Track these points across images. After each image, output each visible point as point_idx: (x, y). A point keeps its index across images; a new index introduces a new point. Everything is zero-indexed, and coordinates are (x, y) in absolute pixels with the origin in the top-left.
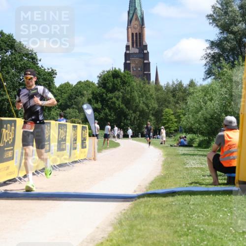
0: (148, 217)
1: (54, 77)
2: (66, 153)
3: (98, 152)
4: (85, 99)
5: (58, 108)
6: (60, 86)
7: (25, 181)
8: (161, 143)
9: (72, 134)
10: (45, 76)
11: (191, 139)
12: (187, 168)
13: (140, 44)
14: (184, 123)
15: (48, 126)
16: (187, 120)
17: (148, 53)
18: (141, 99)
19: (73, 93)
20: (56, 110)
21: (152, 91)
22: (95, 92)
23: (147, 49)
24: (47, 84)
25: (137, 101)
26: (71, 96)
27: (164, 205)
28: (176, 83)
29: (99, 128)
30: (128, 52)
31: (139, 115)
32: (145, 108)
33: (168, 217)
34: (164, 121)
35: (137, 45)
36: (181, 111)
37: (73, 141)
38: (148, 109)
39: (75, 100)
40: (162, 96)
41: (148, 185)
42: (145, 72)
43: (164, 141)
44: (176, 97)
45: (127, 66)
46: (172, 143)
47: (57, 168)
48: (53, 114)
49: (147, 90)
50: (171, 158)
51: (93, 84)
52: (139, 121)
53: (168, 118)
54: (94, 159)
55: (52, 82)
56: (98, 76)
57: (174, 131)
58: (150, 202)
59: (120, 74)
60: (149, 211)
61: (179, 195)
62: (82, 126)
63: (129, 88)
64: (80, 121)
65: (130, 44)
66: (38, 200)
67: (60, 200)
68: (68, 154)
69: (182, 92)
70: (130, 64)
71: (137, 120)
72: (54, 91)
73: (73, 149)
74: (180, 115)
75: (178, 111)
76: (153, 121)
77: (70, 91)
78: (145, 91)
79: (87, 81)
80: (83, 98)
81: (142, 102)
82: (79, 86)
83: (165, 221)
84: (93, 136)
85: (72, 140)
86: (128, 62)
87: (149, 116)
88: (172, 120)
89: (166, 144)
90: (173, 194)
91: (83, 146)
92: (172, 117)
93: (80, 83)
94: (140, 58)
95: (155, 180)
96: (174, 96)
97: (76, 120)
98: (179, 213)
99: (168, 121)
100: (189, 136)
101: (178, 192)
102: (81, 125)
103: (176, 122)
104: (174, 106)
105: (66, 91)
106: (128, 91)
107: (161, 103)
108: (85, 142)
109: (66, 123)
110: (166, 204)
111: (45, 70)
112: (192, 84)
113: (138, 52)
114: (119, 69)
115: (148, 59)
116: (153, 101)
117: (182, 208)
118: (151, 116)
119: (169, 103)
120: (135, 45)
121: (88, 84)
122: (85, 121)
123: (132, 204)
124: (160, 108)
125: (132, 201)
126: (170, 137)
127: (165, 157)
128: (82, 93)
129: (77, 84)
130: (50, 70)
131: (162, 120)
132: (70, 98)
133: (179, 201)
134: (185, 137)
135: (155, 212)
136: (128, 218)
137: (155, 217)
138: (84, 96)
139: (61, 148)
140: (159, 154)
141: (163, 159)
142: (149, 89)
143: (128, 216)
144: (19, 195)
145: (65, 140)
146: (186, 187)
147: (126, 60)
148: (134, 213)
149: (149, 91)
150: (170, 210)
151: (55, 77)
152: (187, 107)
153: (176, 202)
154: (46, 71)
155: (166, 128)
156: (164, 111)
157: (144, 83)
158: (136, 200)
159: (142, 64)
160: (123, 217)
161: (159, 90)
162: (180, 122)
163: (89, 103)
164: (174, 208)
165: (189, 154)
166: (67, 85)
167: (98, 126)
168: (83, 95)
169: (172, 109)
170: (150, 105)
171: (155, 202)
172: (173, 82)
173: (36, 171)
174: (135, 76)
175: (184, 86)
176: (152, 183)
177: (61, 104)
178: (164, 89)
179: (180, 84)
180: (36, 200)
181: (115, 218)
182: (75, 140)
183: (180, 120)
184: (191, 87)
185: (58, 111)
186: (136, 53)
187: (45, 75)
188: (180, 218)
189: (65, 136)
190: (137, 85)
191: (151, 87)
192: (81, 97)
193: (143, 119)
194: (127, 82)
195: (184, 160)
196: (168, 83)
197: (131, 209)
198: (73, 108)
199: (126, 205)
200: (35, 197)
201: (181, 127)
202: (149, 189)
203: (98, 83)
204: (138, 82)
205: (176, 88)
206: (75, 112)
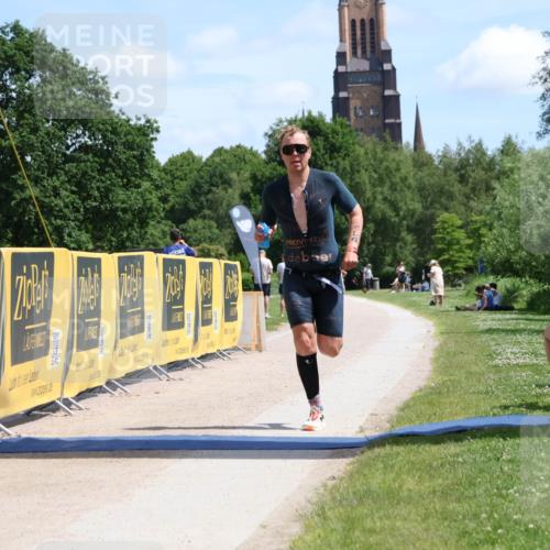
0: (393, 496)
1: (152, 139)
2: (185, 335)
3: (267, 329)
4: (234, 193)
5: (166, 218)
6: (170, 160)
7: (80, 409)
8: (433, 303)
9: (200, 286)
10: (129, 137)
11: (508, 290)
12: (496, 366)
13: (373, 47)
14: (490, 249)
15: (136, 267)
16: (498, 241)
17: (394, 69)
18: (379, 189)
19: (202, 178)
20: (159, 222)
21: (407, 169)
22: (259, 174)
23: (390, 61)
24: (134, 157)
25: (369, 194)
26: (198, 185)
27: (435, 464)
28: (467, 146)
29: (271, 267)
30: (342, 69)
31: (375, 231)
32: (390, 213)
33: (445, 494)
34: (440, 246)
35: (364, 52)
36: (483, 217)
37: (203, 303)
38: (397, 215)
39: (210, 196)
40: (432, 181)
41: (395, 413)
42: (387, 121)
43: (440, 297)
44: (468, 182)
45: (339, 105)
46: (460, 303)
47: (161, 373)
48: (152, 235)
49: (393, 166)
50: (457, 342)
51: (254, 154)
52: (373, 246)
53: (448, 238)
54: (259, 348)
55: (148, 150)
56: (266, 134)
57: (465, 269)
58: (400, 458)
59: (323, 128)
60: (394, 481)
61: (474, 437)
62: (226, 264)
63: (347, 162)
64: (223, 250)
65: (347, 48)
66: (114, 456)
67: (168, 457)
68: (191, 336)
69: (483, 169)
70: (347, 99)
71: (369, 244)
72: (155, 174)
73: (203, 325)
74: (479, 228)
75: (475, 218)
76: (409, 247)
77: (195, 173)
78: (387, 168)
79: (238, 147)
80: (230, 191)
81: (380, 197)
82: (217, 159)
83: (437, 507)
84: (257, 288)
85: (200, 300)
86: (343, 94)
87: (399, 234)
88: (458, 243)
89: (446, 305)
90: (458, 434)
91: (230, 315)
92: (460, 234)
93: (219, 152)
94: (374, 83)
95: (413, 398)
96: (463, 179)
97: (211, 247)
98: (472, 484)
99: (450, 244)
100: (504, 283)
101: (472, 429)
102: (223, 262)
103: (470, 247)
104: (464, 205)
105: (186, 175)
106: (345, 169)
107: (429, 199)
108: (235, 306)
109: (184, 257)
110: (440, 462)
111: (128, 121)
112: (509, 148)
113: (367, 68)
114: (321, 115)
115: (393, 86)
116: (408, 194)
117: (481, 471)
118: (404, 234)
119: (451, 197)
120: (359, 52)
121: (240, 155)
122: (236, 248)
123: (352, 463)
124: (428, 212)
125: (353, 455)
126: (454, 286)
127: (442, 338)
128: (225, 177)
129: (212, 156)
130: (142, 122)
131: (432, 242)
132: (196, 191)
133: (473, 452)
134: (494, 286)
135: (410, 483)
136: (340, 501)
137: (410, 497)
138: (230, 186)
139: (173, 321)
140: (425, 330)
141: (437, 344)
142: (398, 164)
143: (341, 495)
144: (66, 446)
145: (182, 301)
146: (494, 415)
147: (337, 88)
148: (358, 486)
149: (398, 170)
150: (450, 476)
151: (156, 139)
152: (497, 209)
153: (465, 457)
154: (132, 123)
155: (442, 264)
156: (438, 220)
157: (386, 149)
158: (362, 452)
159: (379, 99)
160: (329, 498)
161: (423, 164)
162: (479, 248)
163: (245, 204)
164: (460, 472)
165: (503, 331)
166: (188, 157)
167: (267, 262)
168: (227, 183)
169: (457, 214)
170: (400, 204)
171: (412, 458)
172: (460, 144)
173: (109, 383)
174: (362, 130)
175: (489, 153)
176: (406, 407)
177: (173, 207)
178: (436, 163)
179: (479, 148)
180: (107, 456)
181: (309, 502)
182: (207, 300)
183: (481, 242)
184: (507, 155)
185: (167, 226)
186: (364, 72)
187: (130, 133)
188: (475, 496)
189: (183, 292)
190: (366, 153)
191: (402, 158)
192: (225, 189)
193: (383, 240)
194: (340, 148)
195: (489, 346)
196: (447, 147)
197: (351, 475)
198: (204, 217)
199: (338, 466)
200: (105, 450)
201: (482, 262)
202: (399, 422)
203: (265, 152)
204: (370, 146)
205: (467, 160)
206: (210, 227)
